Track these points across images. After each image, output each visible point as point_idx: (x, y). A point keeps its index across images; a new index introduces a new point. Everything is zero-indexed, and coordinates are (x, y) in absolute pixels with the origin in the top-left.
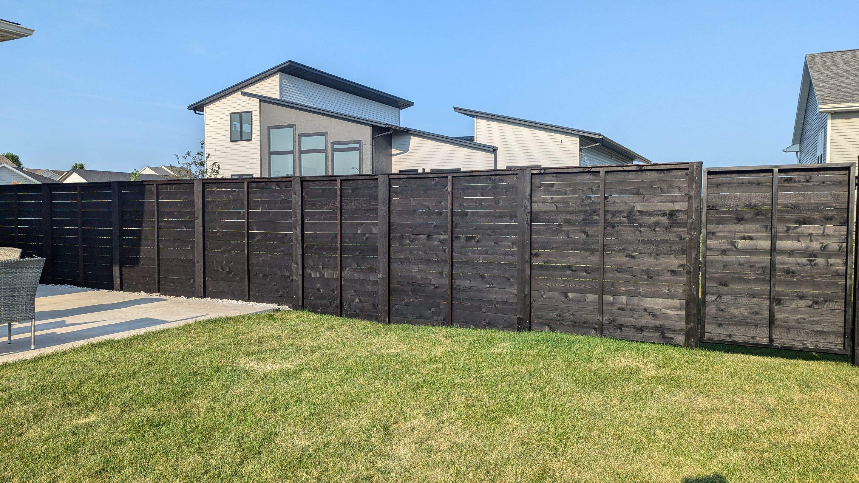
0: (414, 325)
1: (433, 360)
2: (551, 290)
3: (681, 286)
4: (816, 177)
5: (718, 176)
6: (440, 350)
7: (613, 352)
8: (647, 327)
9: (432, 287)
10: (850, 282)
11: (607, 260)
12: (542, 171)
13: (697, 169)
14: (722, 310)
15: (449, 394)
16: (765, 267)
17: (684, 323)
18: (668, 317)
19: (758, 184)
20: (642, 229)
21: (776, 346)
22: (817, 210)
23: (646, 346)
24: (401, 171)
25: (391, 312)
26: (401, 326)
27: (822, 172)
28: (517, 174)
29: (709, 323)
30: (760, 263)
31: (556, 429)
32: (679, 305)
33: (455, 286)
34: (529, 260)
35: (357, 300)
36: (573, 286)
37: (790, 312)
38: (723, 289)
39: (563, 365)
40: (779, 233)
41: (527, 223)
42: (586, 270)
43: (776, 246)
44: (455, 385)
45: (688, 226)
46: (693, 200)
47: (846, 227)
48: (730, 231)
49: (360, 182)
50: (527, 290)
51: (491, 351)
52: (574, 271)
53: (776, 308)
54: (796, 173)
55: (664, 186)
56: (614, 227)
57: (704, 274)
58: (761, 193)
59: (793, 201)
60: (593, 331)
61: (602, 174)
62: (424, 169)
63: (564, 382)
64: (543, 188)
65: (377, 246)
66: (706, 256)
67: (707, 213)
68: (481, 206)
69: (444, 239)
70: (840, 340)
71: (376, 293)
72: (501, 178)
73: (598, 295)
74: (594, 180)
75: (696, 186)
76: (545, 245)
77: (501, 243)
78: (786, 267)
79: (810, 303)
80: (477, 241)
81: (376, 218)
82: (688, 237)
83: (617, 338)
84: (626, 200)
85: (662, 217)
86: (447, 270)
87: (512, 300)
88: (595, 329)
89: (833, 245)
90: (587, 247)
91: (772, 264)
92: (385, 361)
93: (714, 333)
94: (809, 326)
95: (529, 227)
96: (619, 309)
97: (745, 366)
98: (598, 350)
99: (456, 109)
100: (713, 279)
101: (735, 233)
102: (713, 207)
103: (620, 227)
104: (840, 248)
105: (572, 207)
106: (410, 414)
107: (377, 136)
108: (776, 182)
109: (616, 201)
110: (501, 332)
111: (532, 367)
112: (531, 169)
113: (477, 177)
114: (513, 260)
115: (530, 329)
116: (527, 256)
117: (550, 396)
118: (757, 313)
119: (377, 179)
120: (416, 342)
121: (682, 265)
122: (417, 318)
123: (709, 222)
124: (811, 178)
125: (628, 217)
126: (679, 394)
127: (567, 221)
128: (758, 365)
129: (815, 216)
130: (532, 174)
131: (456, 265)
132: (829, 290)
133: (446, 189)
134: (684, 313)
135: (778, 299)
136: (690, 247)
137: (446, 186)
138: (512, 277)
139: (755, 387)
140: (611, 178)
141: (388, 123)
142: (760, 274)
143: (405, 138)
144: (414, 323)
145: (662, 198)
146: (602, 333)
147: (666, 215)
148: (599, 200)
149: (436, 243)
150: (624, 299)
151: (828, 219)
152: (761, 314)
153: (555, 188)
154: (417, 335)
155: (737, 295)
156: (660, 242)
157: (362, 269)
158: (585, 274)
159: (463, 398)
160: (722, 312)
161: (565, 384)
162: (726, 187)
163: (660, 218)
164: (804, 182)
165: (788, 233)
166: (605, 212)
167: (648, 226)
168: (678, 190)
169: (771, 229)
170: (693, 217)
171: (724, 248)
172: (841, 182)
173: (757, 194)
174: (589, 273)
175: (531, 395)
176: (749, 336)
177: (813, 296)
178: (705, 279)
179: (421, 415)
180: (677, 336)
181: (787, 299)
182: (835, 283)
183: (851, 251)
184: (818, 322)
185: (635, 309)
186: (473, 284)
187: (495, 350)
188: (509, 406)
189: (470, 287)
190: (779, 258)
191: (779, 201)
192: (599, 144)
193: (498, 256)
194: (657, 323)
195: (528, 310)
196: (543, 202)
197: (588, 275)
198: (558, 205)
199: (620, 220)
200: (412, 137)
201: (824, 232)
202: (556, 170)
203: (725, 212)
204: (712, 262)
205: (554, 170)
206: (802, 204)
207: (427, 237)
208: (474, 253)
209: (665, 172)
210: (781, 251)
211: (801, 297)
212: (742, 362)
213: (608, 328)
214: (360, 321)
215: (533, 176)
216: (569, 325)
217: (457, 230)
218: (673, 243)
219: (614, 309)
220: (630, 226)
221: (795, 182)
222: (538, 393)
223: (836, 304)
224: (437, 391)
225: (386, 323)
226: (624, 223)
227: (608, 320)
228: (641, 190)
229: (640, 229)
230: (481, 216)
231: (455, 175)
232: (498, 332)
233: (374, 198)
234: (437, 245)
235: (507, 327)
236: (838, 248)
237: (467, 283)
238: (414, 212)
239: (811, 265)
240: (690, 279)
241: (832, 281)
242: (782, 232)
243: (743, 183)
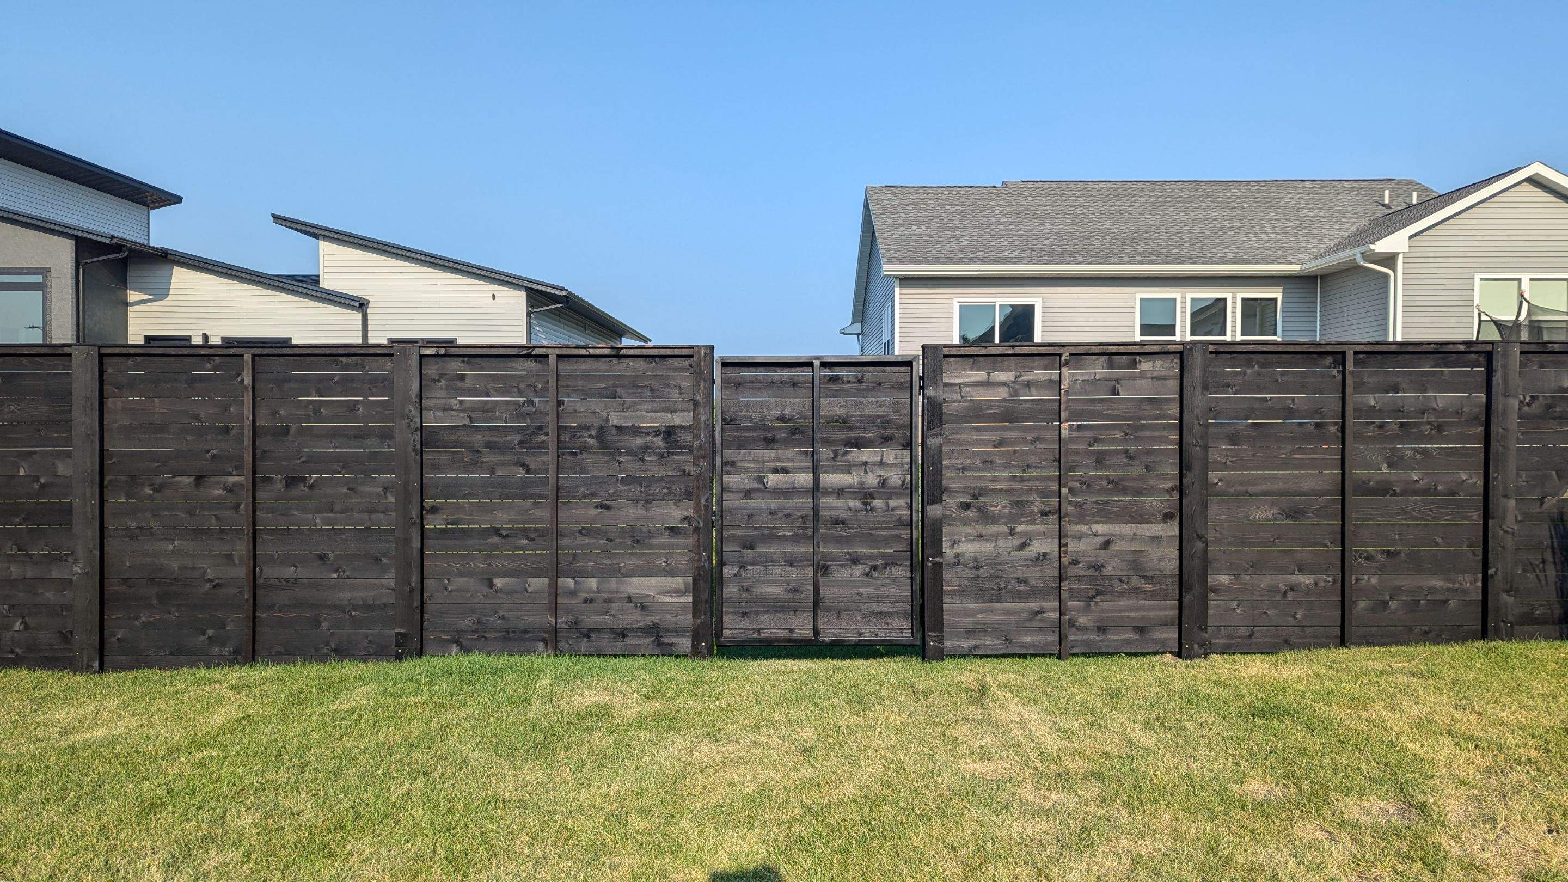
0: (165, 670)
1: (197, 743)
2: (461, 574)
3: (685, 554)
4: (872, 374)
5: (737, 370)
6: (220, 717)
7: (571, 682)
8: (632, 630)
9: (208, 586)
10: (917, 534)
11: (564, 514)
12: (442, 351)
13: (705, 357)
14: (747, 590)
15: (225, 812)
16: (806, 516)
17: (690, 616)
18: (663, 608)
19: (794, 384)
20: (622, 459)
21: (824, 641)
22: (872, 426)
23: (630, 662)
24: (148, 339)
25: (107, 646)
26: (130, 675)
27: (877, 368)
28: (392, 355)
29: (728, 613)
30: (798, 510)
31: (449, 848)
32: (682, 587)
33: (260, 581)
34: (419, 521)
35: (18, 626)
36: (503, 565)
37: (841, 586)
38: (749, 554)
39: (477, 717)
40: (824, 461)
41: (414, 450)
42: (526, 533)
43: (819, 482)
44: (243, 790)
45: (695, 452)
46: (701, 409)
47: (909, 452)
48: (756, 460)
49: (24, 361)
50: (415, 580)
51: (332, 708)
52: (504, 537)
53: (822, 580)
54: (843, 369)
55: (656, 385)
56: (574, 454)
57: (720, 532)
58: (798, 400)
59: (840, 412)
60: (541, 646)
61: (552, 360)
62: (206, 337)
63: (474, 751)
64: (443, 382)
65: (71, 503)
66: (722, 501)
67: (723, 429)
68: (318, 415)
69: (235, 484)
70: (907, 624)
71: (68, 607)
72: (360, 361)
73: (547, 579)
74: (538, 371)
75: (704, 386)
76: (450, 490)
77: (362, 489)
78: (834, 514)
79: (867, 569)
80: (311, 487)
81: (68, 441)
82: (694, 470)
83: (583, 653)
84: (593, 407)
85: (654, 437)
86: (243, 547)
87: (385, 601)
88: (544, 640)
89: (895, 478)
90: (530, 491)
91: (816, 510)
92: (78, 757)
93: (736, 629)
94: (866, 604)
95: (418, 457)
96: (585, 601)
97: (777, 680)
98: (545, 681)
99: (277, 218)
100: (733, 538)
101: (764, 462)
102: (731, 420)
103: (585, 456)
104: (903, 482)
105: (501, 420)
106: (127, 872)
107: (88, 261)
108: (817, 383)
109: (578, 408)
110: (361, 666)
111: (416, 729)
112: (420, 347)
113: (308, 358)
114: (384, 521)
115: (421, 653)
116: (415, 513)
117: (444, 783)
118: (796, 591)
119: (70, 355)
120: (163, 707)
121: (687, 517)
122: (171, 653)
123: (725, 445)
124: (863, 376)
125: (599, 437)
126: (673, 744)
127: (490, 445)
128: (795, 676)
129: (871, 435)
130: (422, 356)
131: (265, 537)
132: (891, 548)
133: (239, 379)
134: (690, 599)
135: (824, 566)
136: (698, 488)
137: (239, 375)
138: (384, 555)
139: (788, 713)
140: (568, 368)
141: (115, 234)
142: (800, 528)
143: (158, 271)
144: (163, 666)
145: (651, 404)
146: (556, 648)
147: (660, 433)
148: (548, 408)
149: (217, 492)
150: (593, 583)
151: (886, 440)
152: (802, 592)
153: (468, 383)
154: (168, 690)
155: (769, 562)
156: (652, 480)
157: (31, 556)
158: (524, 541)
159: (258, 816)
160: (747, 593)
161: (477, 754)
162: (750, 388)
163: (651, 439)
164: (854, 383)
165: (835, 461)
166: (559, 428)
167: (631, 452)
168: (677, 391)
169: (813, 455)
170: (702, 436)
171: (747, 487)
172: (901, 384)
173: (792, 399)
174: (532, 540)
175: (407, 786)
176: (786, 629)
177: (871, 558)
178: (721, 539)
179: (153, 869)
180: (680, 639)
181: (835, 565)
182: (898, 537)
183: (917, 488)
184: (879, 599)
185: (612, 598)
186: (303, 573)
187: (341, 704)
188: (358, 816)
189: (296, 579)
190: (825, 501)
191: (823, 412)
192: (561, 305)
193: (356, 515)
194: (648, 621)
195: (418, 617)
196: (444, 410)
197: (531, 543)
198: (473, 415)
199: (585, 442)
200: (175, 268)
201: (882, 459)
202: (469, 349)
203: (748, 429)
204: (731, 511)
205: (464, 350)
206: (853, 416)
207: (195, 480)
208: (304, 510)
209: (657, 360)
210: (826, 489)
211: (855, 561)
212: (775, 672)
213: (567, 637)
214: (25, 672)
215: (425, 360)
216: (496, 639)
217: (263, 465)
218: (671, 480)
219: (576, 601)
220: (603, 453)
221: (843, 382)
222: (421, 780)
223: (901, 568)
224: (199, 808)
225: (94, 672)
226: (591, 448)
227: (566, 623)
228: (619, 391)
229: (618, 458)
230: (318, 436)
231: (258, 351)
232: (357, 664)
233: (62, 396)
234: (220, 497)
235: (374, 654)
236: (900, 483)
237: (290, 572)
238: (162, 428)
239: (866, 510)
240: (698, 539)
241: (894, 533)
242: (827, 460)
243: (773, 383)
